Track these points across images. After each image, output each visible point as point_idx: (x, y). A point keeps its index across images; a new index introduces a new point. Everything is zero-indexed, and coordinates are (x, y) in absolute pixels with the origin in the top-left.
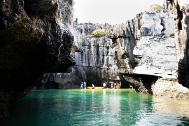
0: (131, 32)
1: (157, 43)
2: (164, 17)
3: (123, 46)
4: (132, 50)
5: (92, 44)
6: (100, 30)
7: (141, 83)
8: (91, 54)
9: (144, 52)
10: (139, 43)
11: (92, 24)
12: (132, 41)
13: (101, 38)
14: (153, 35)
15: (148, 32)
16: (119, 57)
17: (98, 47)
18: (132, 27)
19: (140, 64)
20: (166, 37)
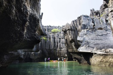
0: (75, 27)
1: (91, 33)
2: (94, 19)
3: (71, 35)
4: (76, 37)
5: (51, 37)
6: (55, 29)
7: (83, 58)
8: (51, 42)
9: (84, 39)
10: (80, 34)
11: (51, 26)
12: (76, 33)
13: (56, 34)
14: (89, 28)
15: (85, 27)
16: (68, 42)
17: (54, 38)
18: (76, 24)
19: (82, 45)
20: (96, 30)
